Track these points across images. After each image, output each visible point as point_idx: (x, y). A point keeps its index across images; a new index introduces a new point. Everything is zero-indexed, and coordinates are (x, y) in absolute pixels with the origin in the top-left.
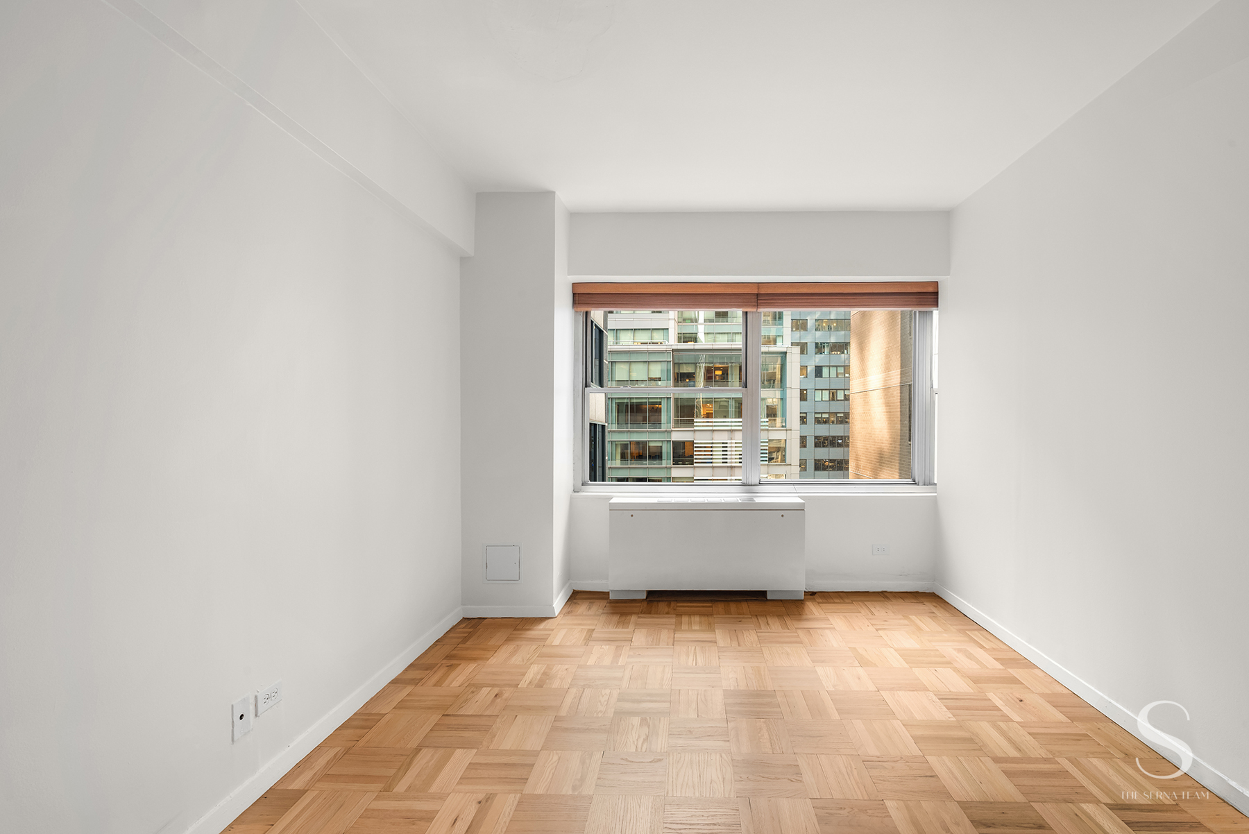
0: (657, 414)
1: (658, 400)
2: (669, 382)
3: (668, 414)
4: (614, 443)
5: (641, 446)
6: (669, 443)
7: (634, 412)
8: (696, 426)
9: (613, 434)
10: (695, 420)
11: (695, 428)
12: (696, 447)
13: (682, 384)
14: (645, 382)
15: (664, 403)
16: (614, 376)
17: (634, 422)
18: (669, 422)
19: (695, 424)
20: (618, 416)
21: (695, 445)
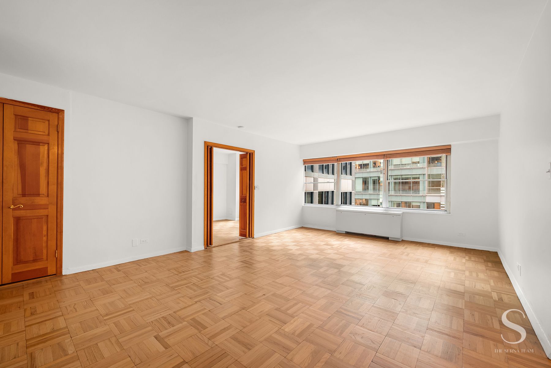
0: (417, 185)
1: (418, 176)
2: (424, 164)
3: (424, 186)
4: (393, 202)
5: (408, 204)
6: (424, 203)
7: (403, 184)
8: (442, 193)
9: (393, 197)
10: (441, 189)
11: (442, 194)
12: (441, 207)
13: (433, 164)
14: (410, 165)
15: (421, 177)
16: (392, 162)
17: (404, 190)
18: (424, 190)
19: (441, 192)
20: (395, 186)
21: (441, 206)
